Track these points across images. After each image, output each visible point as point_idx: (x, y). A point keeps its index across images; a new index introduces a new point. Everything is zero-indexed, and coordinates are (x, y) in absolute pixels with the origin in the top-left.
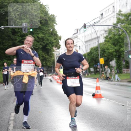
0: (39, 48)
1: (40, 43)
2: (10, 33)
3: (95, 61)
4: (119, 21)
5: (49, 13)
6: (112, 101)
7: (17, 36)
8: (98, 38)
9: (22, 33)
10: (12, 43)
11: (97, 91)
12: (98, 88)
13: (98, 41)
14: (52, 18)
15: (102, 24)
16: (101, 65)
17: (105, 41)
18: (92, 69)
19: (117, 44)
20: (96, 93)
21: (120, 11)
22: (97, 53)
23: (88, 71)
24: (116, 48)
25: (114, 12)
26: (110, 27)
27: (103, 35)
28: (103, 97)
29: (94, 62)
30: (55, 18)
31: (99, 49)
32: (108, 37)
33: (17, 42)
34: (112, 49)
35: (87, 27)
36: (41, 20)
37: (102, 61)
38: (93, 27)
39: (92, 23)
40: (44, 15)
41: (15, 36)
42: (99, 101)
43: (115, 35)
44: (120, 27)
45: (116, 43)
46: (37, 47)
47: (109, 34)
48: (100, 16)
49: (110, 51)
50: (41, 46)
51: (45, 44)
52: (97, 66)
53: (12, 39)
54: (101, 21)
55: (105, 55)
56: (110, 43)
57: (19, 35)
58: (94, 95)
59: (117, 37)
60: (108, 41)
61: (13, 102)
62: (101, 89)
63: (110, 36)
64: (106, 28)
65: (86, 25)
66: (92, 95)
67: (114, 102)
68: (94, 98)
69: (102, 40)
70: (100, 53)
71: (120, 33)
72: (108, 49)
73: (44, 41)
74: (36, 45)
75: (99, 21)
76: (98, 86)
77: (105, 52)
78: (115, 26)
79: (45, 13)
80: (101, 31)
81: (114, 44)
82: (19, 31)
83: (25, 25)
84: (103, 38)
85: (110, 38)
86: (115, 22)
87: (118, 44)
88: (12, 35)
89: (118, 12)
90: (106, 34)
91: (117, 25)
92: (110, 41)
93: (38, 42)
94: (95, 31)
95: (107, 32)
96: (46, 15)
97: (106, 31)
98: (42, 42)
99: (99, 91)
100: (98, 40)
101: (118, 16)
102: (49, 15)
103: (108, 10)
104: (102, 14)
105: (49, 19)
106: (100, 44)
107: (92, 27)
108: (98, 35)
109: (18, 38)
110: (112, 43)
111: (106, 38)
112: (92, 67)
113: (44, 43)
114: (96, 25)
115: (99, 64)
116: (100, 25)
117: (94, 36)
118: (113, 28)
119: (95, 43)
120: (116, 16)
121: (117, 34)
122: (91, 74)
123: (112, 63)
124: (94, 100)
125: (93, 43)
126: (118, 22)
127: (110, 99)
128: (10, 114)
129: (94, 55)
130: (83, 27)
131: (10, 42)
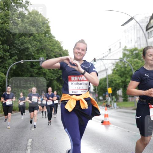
0: (54, 79)
1: (55, 75)
2: (29, 67)
3: (104, 90)
4: (124, 55)
5: (63, 48)
6: (119, 127)
7: (35, 69)
8: (106, 70)
9: (39, 67)
10: (30, 75)
11: (105, 118)
12: (106, 116)
13: (107, 73)
14: (66, 53)
15: (110, 58)
16: (109, 94)
17: (113, 73)
18: (101, 98)
19: (123, 76)
20: (105, 121)
21: (126, 47)
22: (106, 83)
23: (97, 100)
24: (122, 79)
25: (120, 47)
26: (117, 61)
27: (111, 68)
28: (110, 124)
29: (102, 91)
30: (68, 53)
31: (108, 80)
32: (116, 69)
33: (34, 74)
34: (119, 80)
35: (96, 61)
36: (56, 55)
37: (110, 90)
38: (103, 60)
39: (101, 57)
40: (59, 51)
41: (33, 69)
42: (107, 128)
43: (121, 68)
44: (126, 61)
45: (122, 74)
46: (52, 78)
47: (116, 67)
48: (108, 51)
49: (117, 82)
50: (56, 78)
51: (60, 76)
52: (106, 94)
53: (30, 72)
54: (109, 55)
55: (113, 85)
56: (116, 75)
57: (37, 68)
58: (102, 122)
59: (123, 69)
60: (116, 73)
61: (30, 129)
62: (109, 116)
63: (117, 68)
64: (114, 62)
65: (96, 59)
66: (101, 122)
67: (120, 128)
68: (103, 124)
69: (110, 72)
70: (109, 83)
71: (126, 66)
72: (115, 80)
73: (59, 73)
74: (52, 76)
75: (107, 56)
76: (106, 113)
77: (113, 82)
78: (121, 60)
79: (60, 49)
80: (109, 64)
81: (120, 76)
82: (37, 65)
83: (43, 59)
84: (111, 70)
85: (117, 70)
86: (122, 57)
87: (125, 76)
88: (31, 68)
89: (123, 48)
90: (114, 66)
91: (123, 59)
92: (117, 73)
93: (53, 74)
94: (104, 65)
95: (115, 65)
96: (61, 50)
97: (113, 64)
98: (57, 73)
99: (107, 118)
100: (106, 71)
101: (124, 51)
102: (63, 50)
103: (115, 45)
104: (110, 49)
105: (63, 54)
106: (108, 76)
107: (101, 61)
108: (107, 68)
109: (36, 70)
110: (119, 74)
111: (114, 70)
112: (101, 96)
113: (59, 74)
114: (104, 58)
115: (107, 93)
116: (108, 58)
117: (103, 68)
118: (119, 62)
119: (104, 74)
120: (122, 51)
121: (123, 67)
122: (100, 102)
123: (119, 93)
124: (103, 126)
125: (102, 75)
126: (124, 57)
127: (117, 125)
128: (28, 141)
129: (102, 85)
130: (93, 60)
131: (29, 74)
